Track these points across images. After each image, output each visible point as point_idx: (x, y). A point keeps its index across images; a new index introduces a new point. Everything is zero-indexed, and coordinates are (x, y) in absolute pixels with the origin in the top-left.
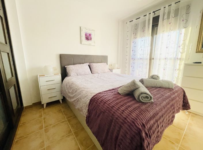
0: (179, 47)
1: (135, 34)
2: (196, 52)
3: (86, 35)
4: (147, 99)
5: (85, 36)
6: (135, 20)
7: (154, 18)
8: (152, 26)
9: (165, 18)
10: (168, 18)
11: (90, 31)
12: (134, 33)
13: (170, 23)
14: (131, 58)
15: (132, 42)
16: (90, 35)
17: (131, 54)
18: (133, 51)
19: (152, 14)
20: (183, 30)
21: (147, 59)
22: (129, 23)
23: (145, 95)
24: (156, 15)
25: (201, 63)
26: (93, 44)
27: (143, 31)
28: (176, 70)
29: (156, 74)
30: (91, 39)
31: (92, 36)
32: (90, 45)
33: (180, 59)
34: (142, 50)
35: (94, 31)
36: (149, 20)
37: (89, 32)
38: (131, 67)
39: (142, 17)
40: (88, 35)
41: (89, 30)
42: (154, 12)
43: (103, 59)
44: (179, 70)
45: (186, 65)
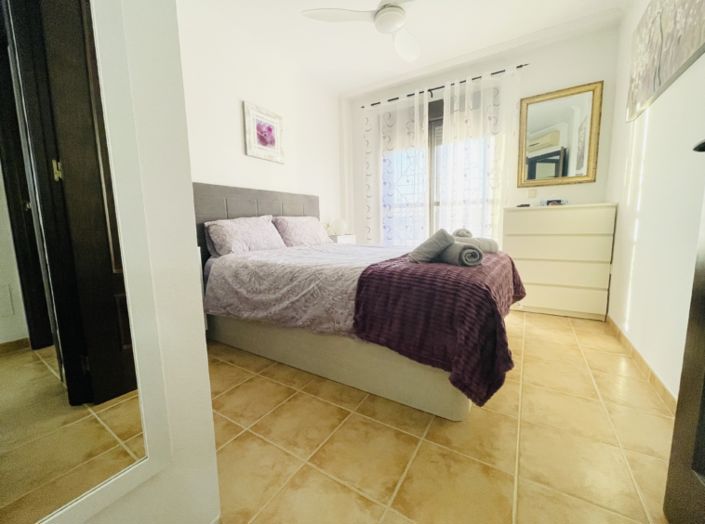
0: (489, 175)
1: (387, 139)
2: (518, 187)
3: (259, 128)
4: (474, 260)
5: (256, 131)
6: (385, 104)
7: (431, 105)
8: (430, 122)
9: (455, 108)
10: (462, 108)
11: (269, 119)
12: (384, 137)
13: (466, 121)
14: (381, 204)
15: (382, 162)
16: (270, 129)
17: (381, 194)
18: (385, 183)
19: (427, 94)
20: (492, 139)
21: (422, 205)
22: (368, 107)
23: (471, 251)
24: (435, 99)
25: (528, 205)
26: (279, 159)
27: (409, 133)
28: (486, 226)
29: (461, 227)
30: (272, 142)
31: (276, 134)
32: (270, 160)
33: (493, 202)
34: (408, 181)
35: (280, 118)
36: (421, 107)
37: (267, 121)
38: (381, 227)
39: (403, 99)
40: (264, 129)
41: (268, 115)
42: (429, 90)
43: (308, 206)
44: (492, 225)
45: (508, 211)
